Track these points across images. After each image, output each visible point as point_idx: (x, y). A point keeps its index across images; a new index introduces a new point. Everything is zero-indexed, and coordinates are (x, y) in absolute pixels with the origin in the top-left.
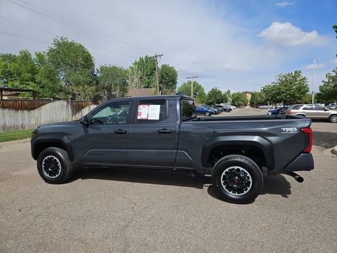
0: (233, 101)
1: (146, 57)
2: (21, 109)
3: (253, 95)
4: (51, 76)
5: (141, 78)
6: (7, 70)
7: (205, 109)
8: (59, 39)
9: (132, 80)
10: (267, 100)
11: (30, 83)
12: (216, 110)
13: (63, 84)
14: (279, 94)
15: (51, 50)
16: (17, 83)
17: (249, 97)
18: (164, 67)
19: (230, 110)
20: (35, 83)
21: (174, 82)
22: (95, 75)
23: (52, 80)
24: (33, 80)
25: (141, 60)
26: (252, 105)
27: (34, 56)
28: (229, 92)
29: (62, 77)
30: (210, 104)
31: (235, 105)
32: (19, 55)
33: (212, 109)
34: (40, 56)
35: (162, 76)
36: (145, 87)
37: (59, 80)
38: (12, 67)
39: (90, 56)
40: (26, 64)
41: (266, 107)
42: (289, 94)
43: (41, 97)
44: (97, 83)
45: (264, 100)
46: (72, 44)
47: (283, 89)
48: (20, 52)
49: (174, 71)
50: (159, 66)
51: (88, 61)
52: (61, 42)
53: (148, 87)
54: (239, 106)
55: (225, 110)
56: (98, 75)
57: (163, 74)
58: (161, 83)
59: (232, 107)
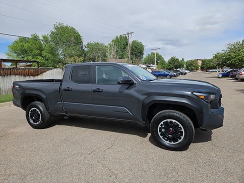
0: (187, 67)
1: (121, 36)
2: (28, 75)
3: (203, 61)
4: (53, 52)
5: (117, 51)
6: (23, 48)
7: (166, 73)
8: (58, 24)
9: (110, 54)
10: (218, 65)
11: (38, 57)
12: (175, 74)
13: (61, 57)
14: (229, 59)
15: (53, 33)
16: (30, 58)
17: (200, 63)
18: (134, 42)
19: (186, 74)
20: (42, 57)
21: (141, 53)
22: (84, 50)
23: (53, 54)
24: (41, 55)
25: (117, 38)
26: (202, 69)
27: (41, 38)
28: (183, 59)
29: (60, 52)
30: (170, 69)
31: (188, 70)
32: (31, 37)
33: (172, 73)
34: (45, 37)
35: (133, 49)
36: (119, 58)
37: (58, 54)
38: (26, 46)
39: (79, 36)
40: (35, 44)
41: (214, 70)
42: (238, 59)
43: (46, 67)
44: (85, 56)
45: (215, 65)
46: (67, 27)
47: (233, 55)
48: (32, 36)
49: (142, 45)
50: (130, 42)
51: (78, 39)
52: (59, 26)
53: (121, 58)
54: (191, 70)
55: (182, 74)
56: (86, 50)
57: (133, 47)
58: (132, 54)
59: (187, 71)
